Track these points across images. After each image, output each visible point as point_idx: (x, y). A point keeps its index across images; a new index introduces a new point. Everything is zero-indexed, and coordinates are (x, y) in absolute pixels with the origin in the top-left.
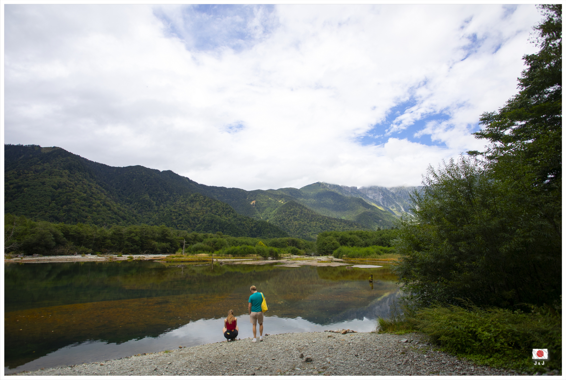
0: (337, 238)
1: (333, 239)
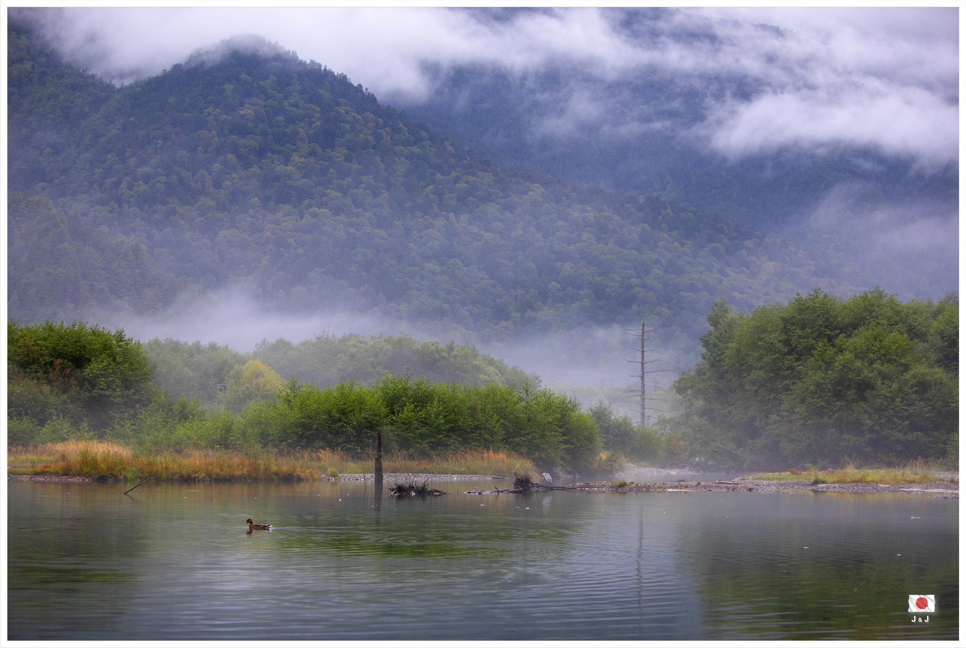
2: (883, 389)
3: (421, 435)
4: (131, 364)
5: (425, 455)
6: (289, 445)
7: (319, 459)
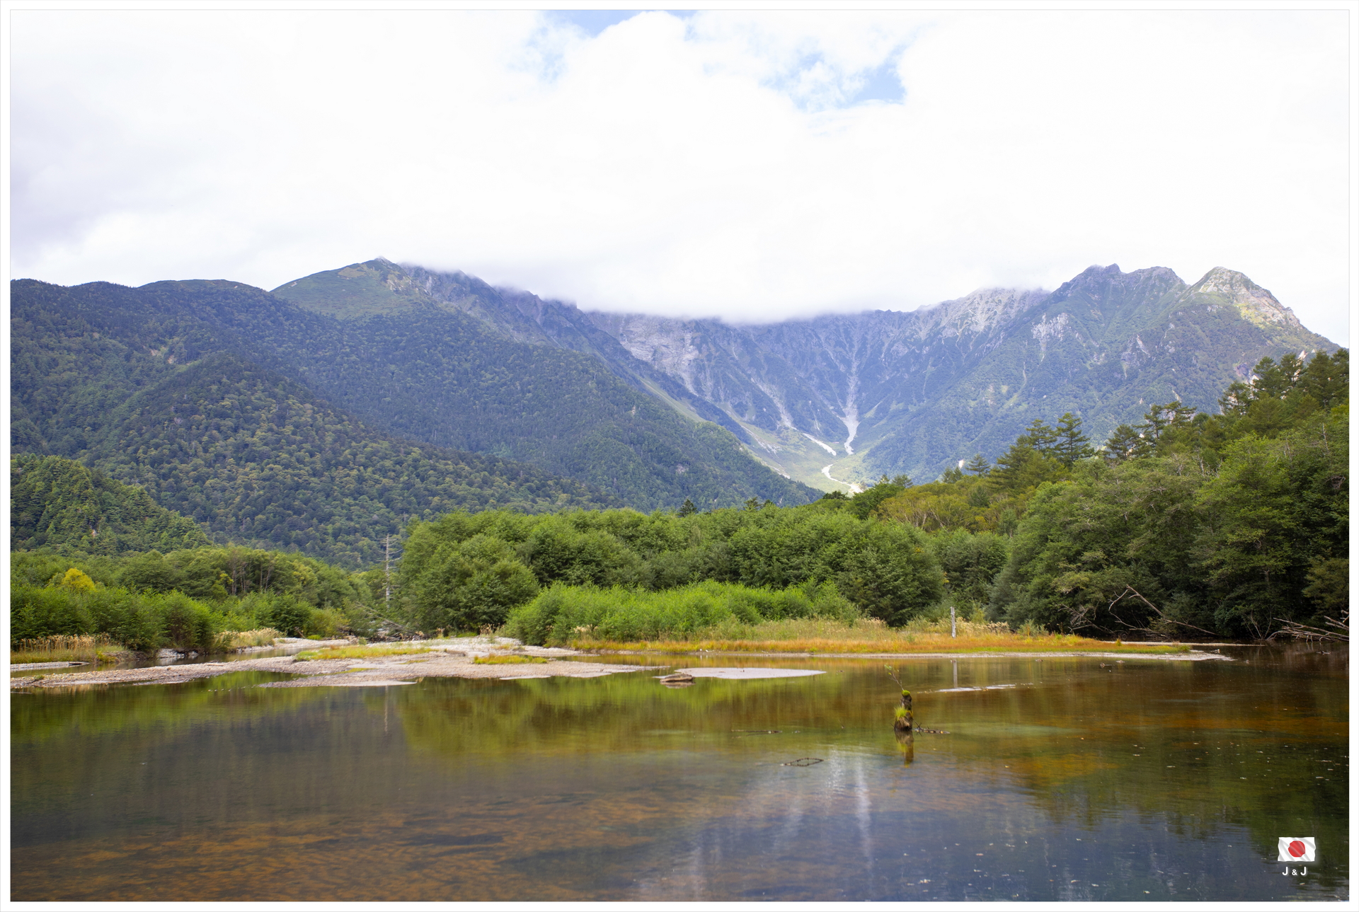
0: (519, 546)
1: (499, 549)
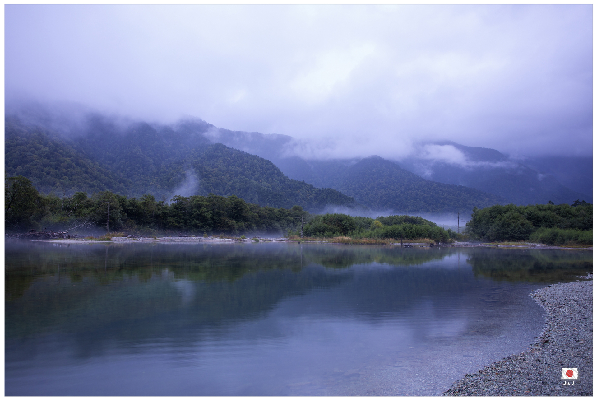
2: (513, 225)
3: (411, 235)
4: (351, 221)
5: (411, 239)
6: (383, 237)
7: (389, 240)
